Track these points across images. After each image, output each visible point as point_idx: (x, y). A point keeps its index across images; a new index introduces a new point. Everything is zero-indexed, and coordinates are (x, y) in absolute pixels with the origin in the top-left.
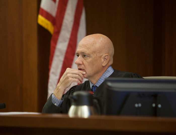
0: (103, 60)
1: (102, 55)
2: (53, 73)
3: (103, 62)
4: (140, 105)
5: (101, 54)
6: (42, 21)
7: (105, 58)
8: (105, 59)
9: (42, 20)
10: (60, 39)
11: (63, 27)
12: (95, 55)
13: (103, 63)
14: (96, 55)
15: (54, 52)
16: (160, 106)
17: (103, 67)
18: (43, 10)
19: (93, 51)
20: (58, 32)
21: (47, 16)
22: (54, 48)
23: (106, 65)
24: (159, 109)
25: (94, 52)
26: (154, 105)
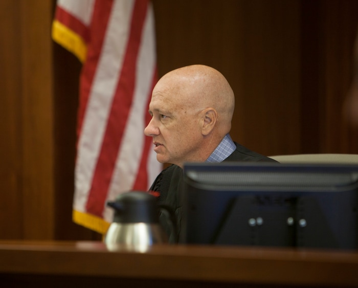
0: (202, 122)
1: (200, 112)
2: (86, 145)
3: (202, 126)
4: (260, 221)
5: (197, 110)
6: (62, 35)
7: (206, 117)
8: (207, 120)
9: (61, 33)
10: (101, 72)
11: (107, 47)
12: (183, 112)
13: (204, 128)
14: (185, 112)
15: (86, 100)
16: (303, 223)
17: (204, 136)
18: (63, 11)
19: (177, 105)
20: (95, 57)
21: (73, 23)
22: (88, 91)
23: (210, 133)
24: (302, 228)
25: (180, 107)
26: (290, 221)
